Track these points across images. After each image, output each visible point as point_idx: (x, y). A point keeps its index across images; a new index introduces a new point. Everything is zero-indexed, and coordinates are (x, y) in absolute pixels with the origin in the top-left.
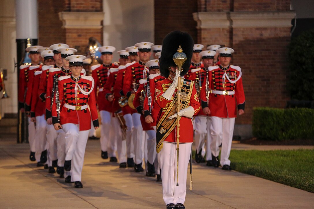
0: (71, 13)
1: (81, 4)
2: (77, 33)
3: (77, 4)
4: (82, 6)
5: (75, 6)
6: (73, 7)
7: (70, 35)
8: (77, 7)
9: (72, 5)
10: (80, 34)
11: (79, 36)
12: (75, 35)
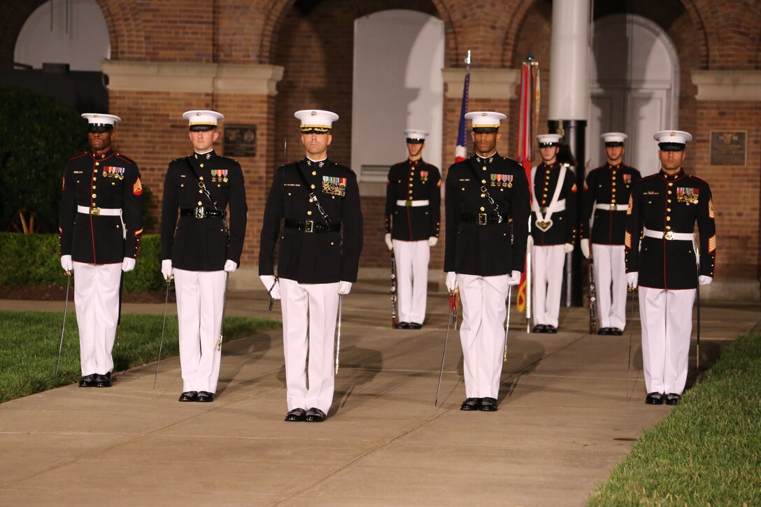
0: (709, 71)
1: (730, 55)
2: (718, 108)
3: (721, 56)
4: (730, 59)
5: (718, 59)
6: (714, 61)
7: (705, 112)
8: (719, 62)
9: (711, 59)
10: (722, 110)
11: (722, 114)
12: (714, 113)
